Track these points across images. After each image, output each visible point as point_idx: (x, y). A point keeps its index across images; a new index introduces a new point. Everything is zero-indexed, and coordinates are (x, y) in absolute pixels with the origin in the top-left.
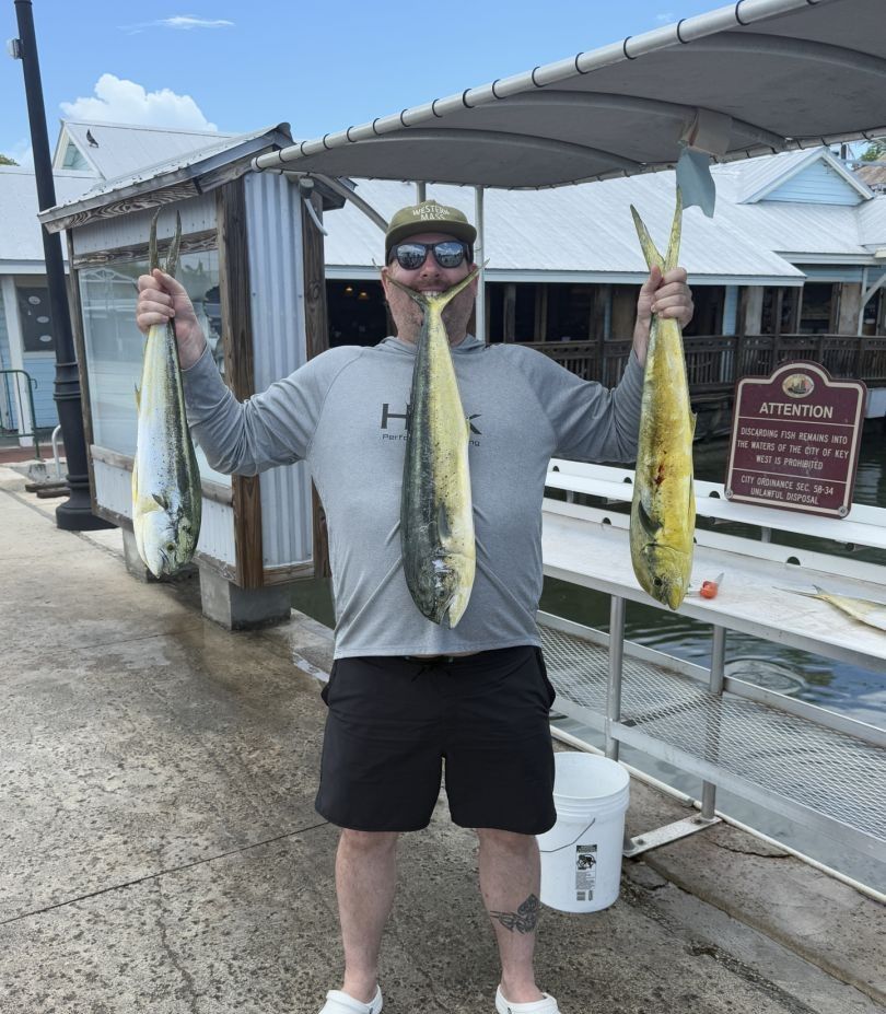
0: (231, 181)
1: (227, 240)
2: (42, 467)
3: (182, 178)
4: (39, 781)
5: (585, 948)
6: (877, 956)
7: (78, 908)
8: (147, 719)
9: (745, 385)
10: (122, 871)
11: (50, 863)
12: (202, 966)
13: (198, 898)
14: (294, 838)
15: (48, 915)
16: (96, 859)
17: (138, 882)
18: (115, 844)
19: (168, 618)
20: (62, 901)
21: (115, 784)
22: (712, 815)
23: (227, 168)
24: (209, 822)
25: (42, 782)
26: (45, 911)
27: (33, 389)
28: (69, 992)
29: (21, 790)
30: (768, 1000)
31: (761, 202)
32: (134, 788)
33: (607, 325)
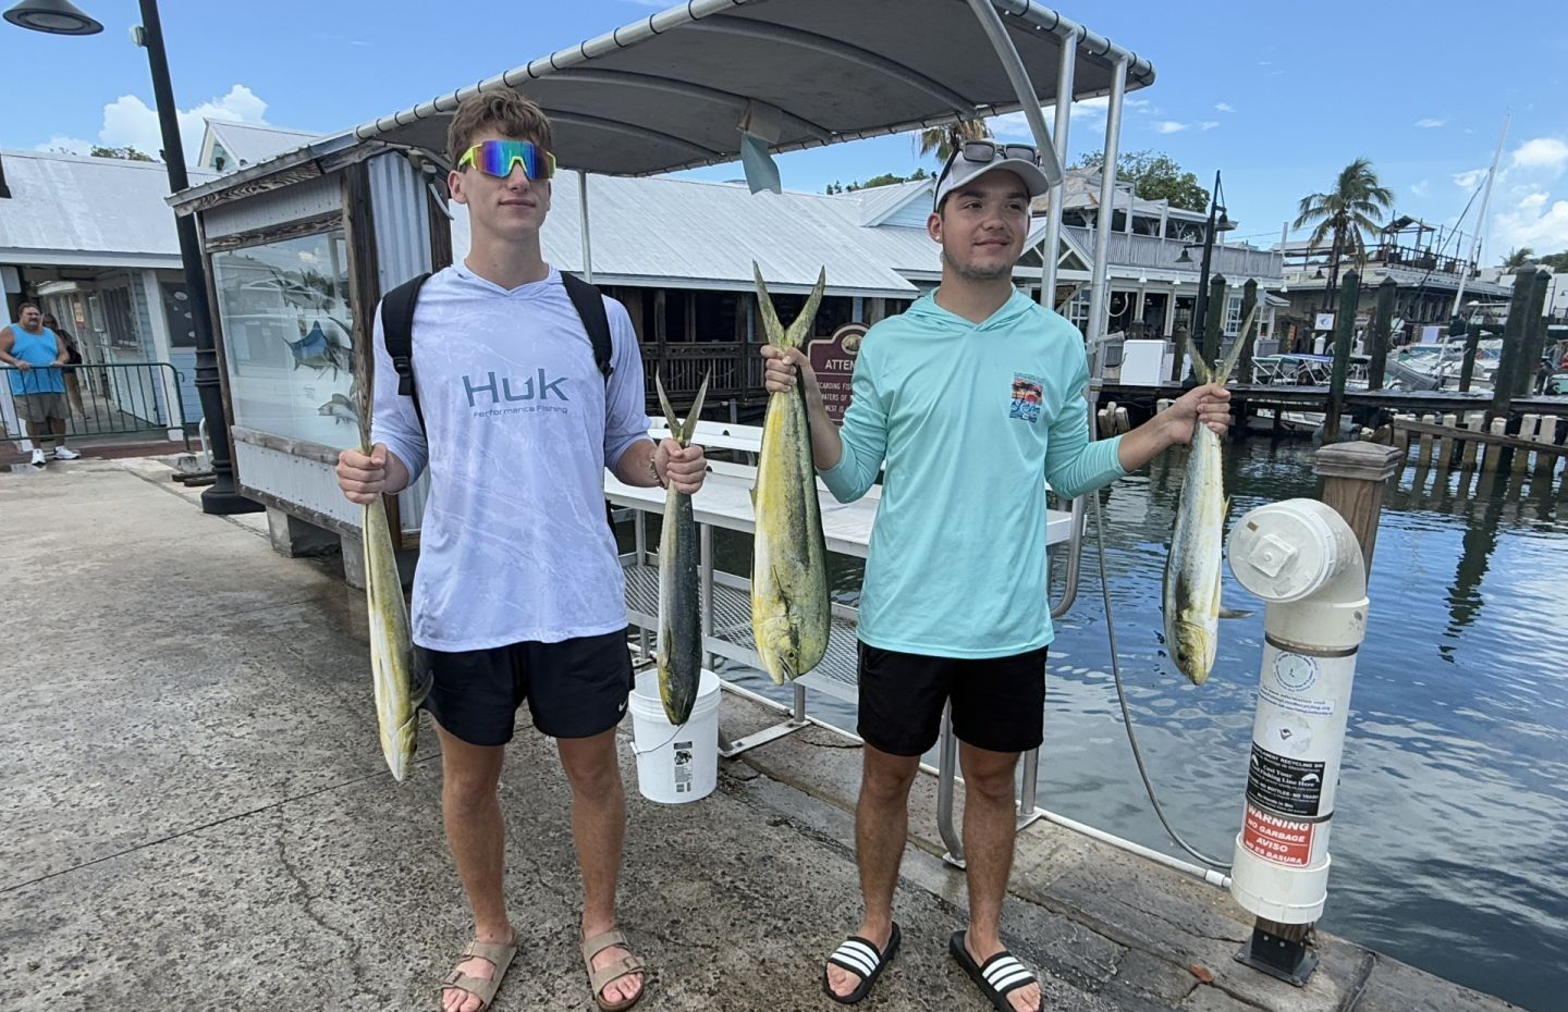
0: (354, 164)
1: (352, 219)
2: (192, 459)
3: (304, 159)
4: (165, 732)
5: (680, 830)
6: (924, 813)
7: (197, 837)
8: (281, 674)
9: (813, 345)
10: (245, 802)
11: (170, 801)
12: (319, 874)
13: (321, 819)
14: (421, 765)
15: (164, 845)
16: (219, 795)
17: (261, 810)
18: (240, 780)
19: (311, 587)
20: (180, 832)
21: (244, 731)
22: (803, 719)
23: (349, 151)
24: (338, 757)
25: (168, 733)
26: (161, 841)
27: (181, 384)
28: (180, 907)
29: (143, 741)
30: (832, 854)
31: (880, 225)
32: (264, 734)
33: (750, 330)
